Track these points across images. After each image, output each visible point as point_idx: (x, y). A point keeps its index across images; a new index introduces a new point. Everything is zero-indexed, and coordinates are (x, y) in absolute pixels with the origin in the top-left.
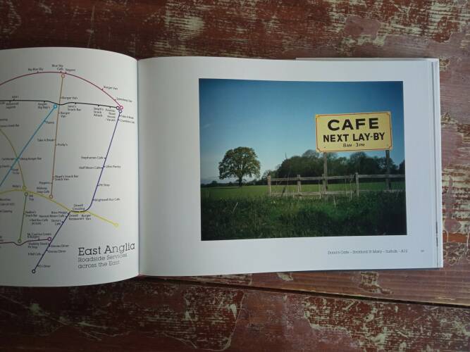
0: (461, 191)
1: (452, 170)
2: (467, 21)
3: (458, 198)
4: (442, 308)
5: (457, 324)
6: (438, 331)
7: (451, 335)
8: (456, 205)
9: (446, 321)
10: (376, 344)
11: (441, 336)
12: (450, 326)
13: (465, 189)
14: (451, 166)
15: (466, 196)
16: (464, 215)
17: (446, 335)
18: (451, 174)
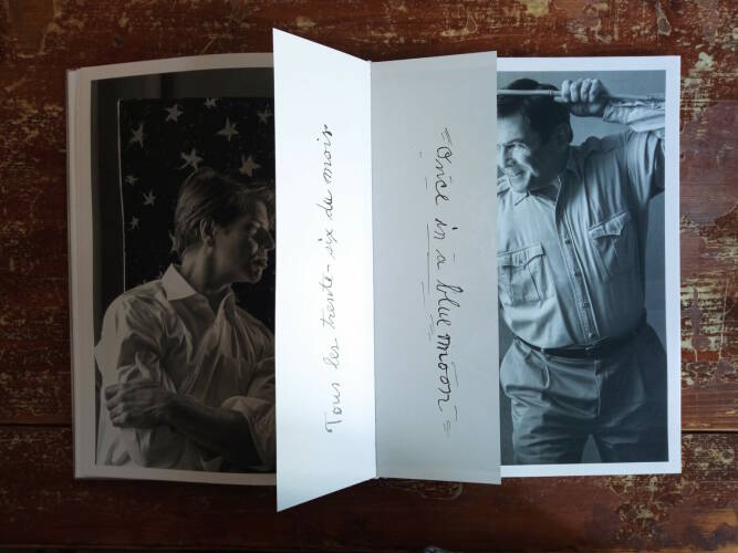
0: (708, 303)
1: (696, 280)
2: (701, 107)
3: (706, 311)
4: (699, 436)
5: (714, 452)
6: (692, 461)
7: (707, 464)
8: (703, 320)
9: (700, 449)
11: (696, 467)
12: (705, 454)
13: (713, 300)
14: (695, 276)
15: (715, 308)
16: (713, 329)
17: (702, 465)
18: (696, 284)
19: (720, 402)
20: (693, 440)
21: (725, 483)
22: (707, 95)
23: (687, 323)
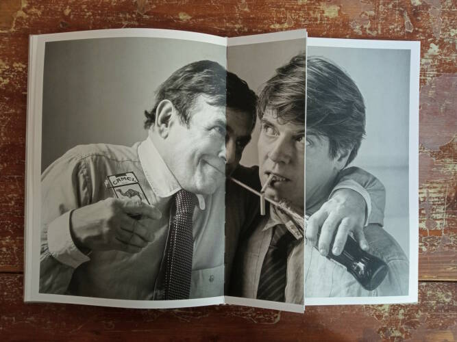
0: (437, 199)
1: (428, 185)
2: (432, 77)
3: (435, 205)
4: (430, 284)
5: (439, 294)
6: (426, 300)
7: (435, 302)
8: (433, 210)
9: (431, 292)
10: (382, 312)
11: (428, 303)
12: (434, 295)
13: (439, 198)
14: (427, 182)
15: (440, 203)
16: (439, 216)
17: (432, 302)
18: (428, 187)
19: (443, 263)
20: (426, 286)
21: (446, 314)
22: (435, 70)
23: (423, 212)
